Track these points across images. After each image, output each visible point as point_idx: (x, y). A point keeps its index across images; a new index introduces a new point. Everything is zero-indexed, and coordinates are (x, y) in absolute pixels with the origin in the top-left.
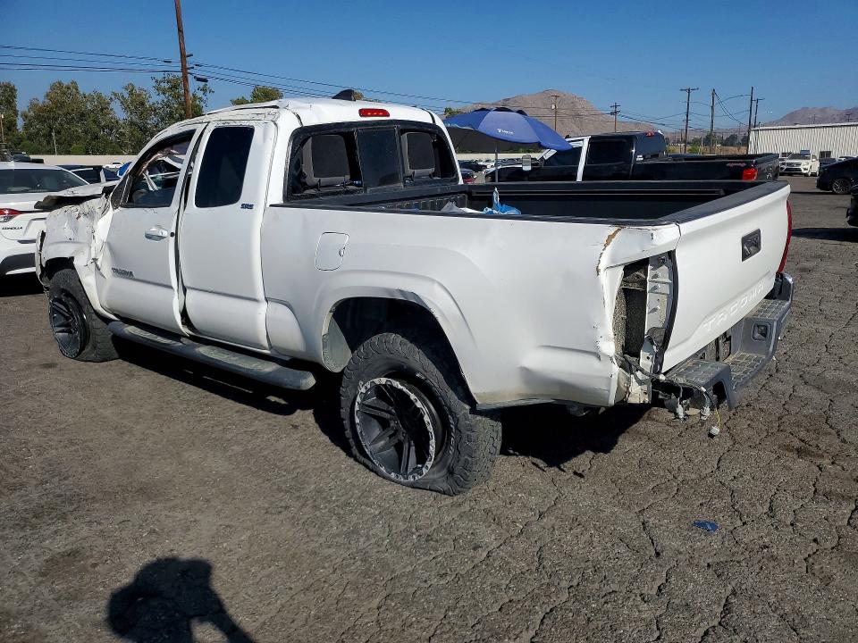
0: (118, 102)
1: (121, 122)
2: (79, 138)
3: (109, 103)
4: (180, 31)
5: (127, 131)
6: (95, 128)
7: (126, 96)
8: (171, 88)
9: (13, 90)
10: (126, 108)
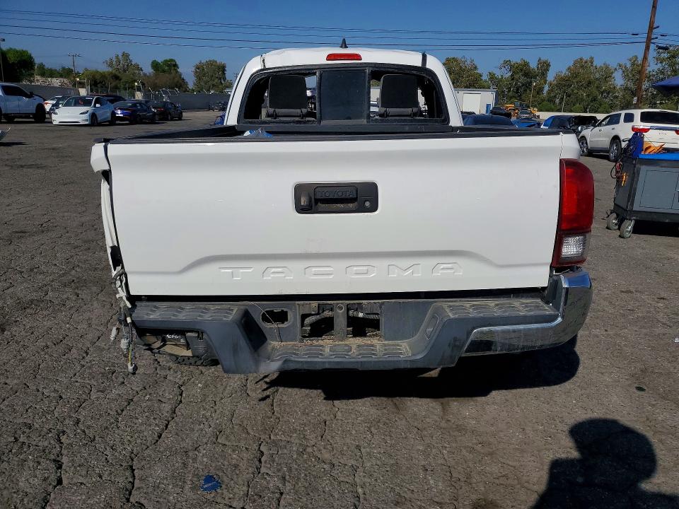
0: (620, 71)
1: (618, 87)
2: (582, 100)
3: (612, 73)
4: (654, 7)
5: (620, 94)
6: (596, 92)
7: (629, 66)
8: (669, 58)
9: (549, 65)
10: (626, 76)
